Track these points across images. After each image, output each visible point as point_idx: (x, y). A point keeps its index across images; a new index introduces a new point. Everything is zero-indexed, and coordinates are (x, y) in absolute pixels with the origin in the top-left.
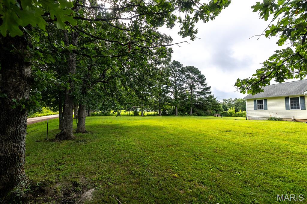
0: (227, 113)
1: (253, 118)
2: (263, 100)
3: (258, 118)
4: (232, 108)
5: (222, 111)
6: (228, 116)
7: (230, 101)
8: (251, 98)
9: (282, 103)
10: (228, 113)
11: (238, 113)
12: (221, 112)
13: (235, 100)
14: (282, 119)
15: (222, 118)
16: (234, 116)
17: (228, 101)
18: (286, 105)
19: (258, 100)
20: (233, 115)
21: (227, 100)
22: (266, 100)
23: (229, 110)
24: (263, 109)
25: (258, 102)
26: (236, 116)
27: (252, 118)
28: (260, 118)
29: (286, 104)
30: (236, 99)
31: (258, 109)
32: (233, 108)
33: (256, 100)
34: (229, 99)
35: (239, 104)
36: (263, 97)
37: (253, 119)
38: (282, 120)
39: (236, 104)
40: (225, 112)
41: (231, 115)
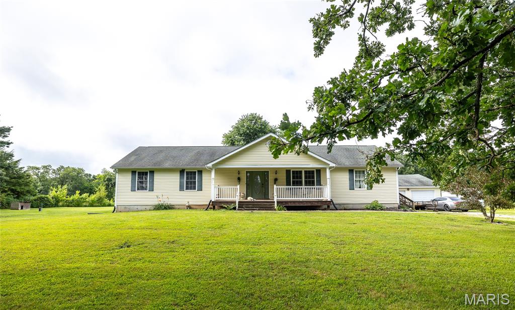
0: (48, 200)
1: (128, 207)
2: (147, 172)
3: (136, 207)
4: (59, 186)
5: (34, 196)
6: (49, 207)
7: (47, 172)
8: (127, 167)
9: (175, 179)
10: (50, 198)
11: (72, 198)
12: (32, 198)
13: (59, 169)
14: (173, 206)
15: (40, 213)
16: (63, 206)
17: (42, 171)
18: (180, 183)
19: (138, 172)
20: (61, 204)
21: (38, 169)
22: (152, 172)
23: (54, 192)
24: (146, 189)
25: (138, 175)
26: (68, 206)
27: (125, 208)
28: (140, 208)
29: (180, 181)
30: (62, 167)
31: (138, 189)
32: (63, 188)
33: (135, 172)
34: (44, 167)
35: (67, 178)
36: (148, 167)
37: (127, 209)
38: (174, 208)
39: (59, 178)
40: (41, 198)
41: (56, 203)
